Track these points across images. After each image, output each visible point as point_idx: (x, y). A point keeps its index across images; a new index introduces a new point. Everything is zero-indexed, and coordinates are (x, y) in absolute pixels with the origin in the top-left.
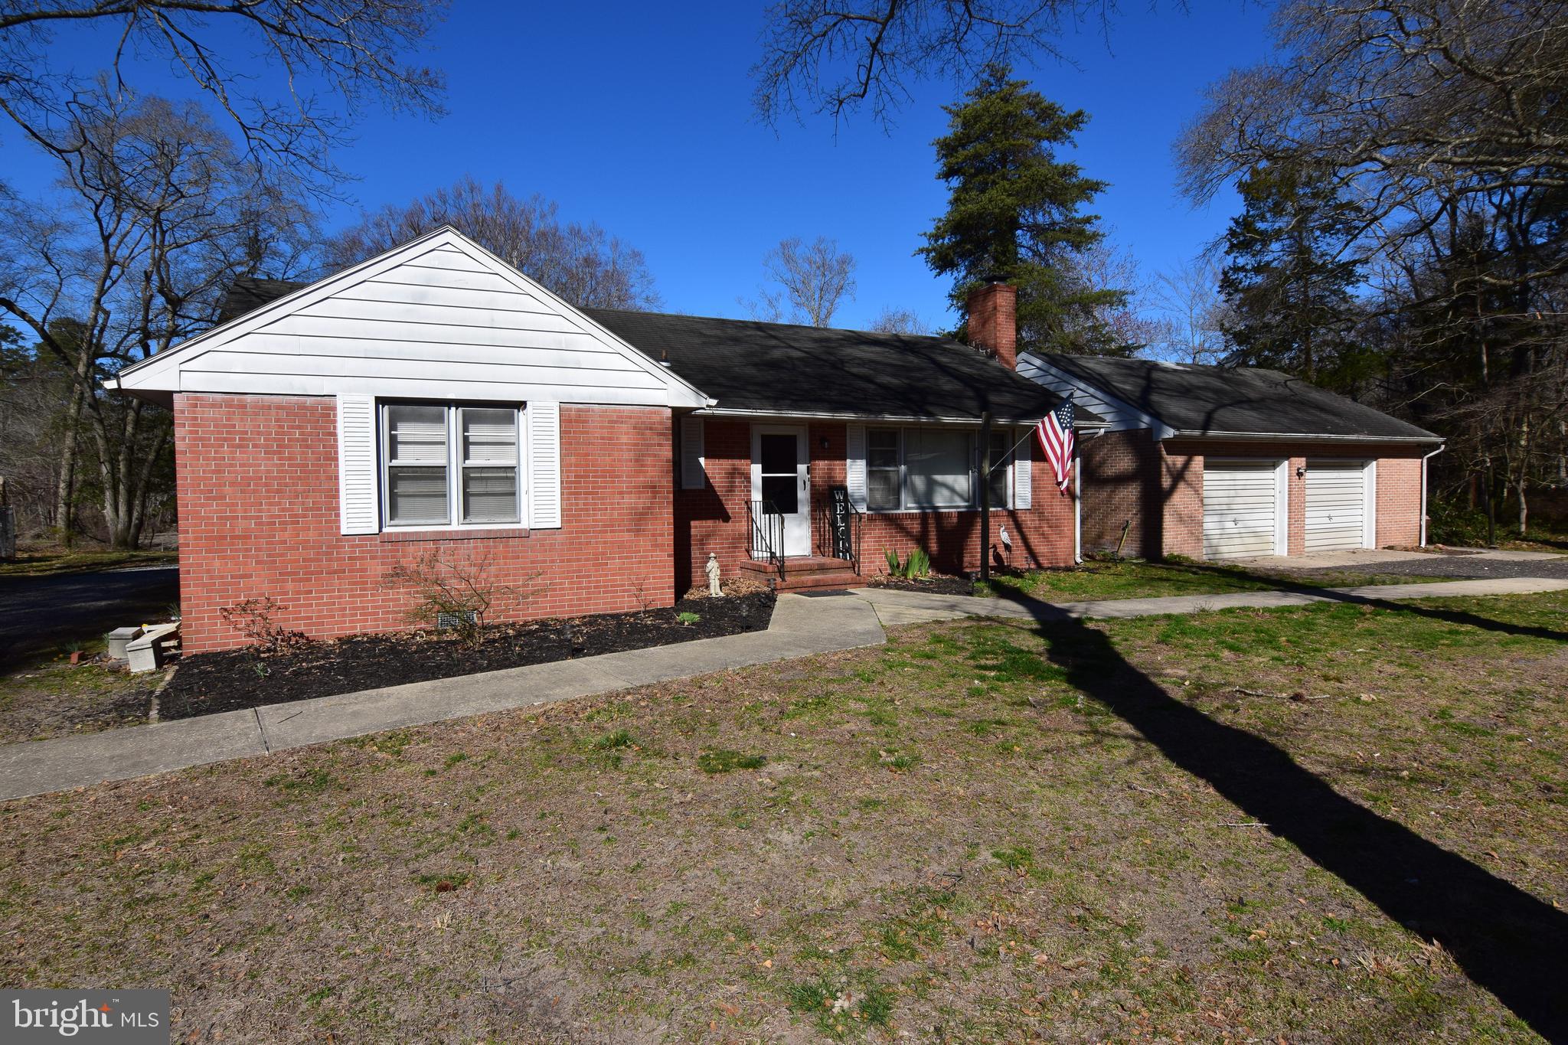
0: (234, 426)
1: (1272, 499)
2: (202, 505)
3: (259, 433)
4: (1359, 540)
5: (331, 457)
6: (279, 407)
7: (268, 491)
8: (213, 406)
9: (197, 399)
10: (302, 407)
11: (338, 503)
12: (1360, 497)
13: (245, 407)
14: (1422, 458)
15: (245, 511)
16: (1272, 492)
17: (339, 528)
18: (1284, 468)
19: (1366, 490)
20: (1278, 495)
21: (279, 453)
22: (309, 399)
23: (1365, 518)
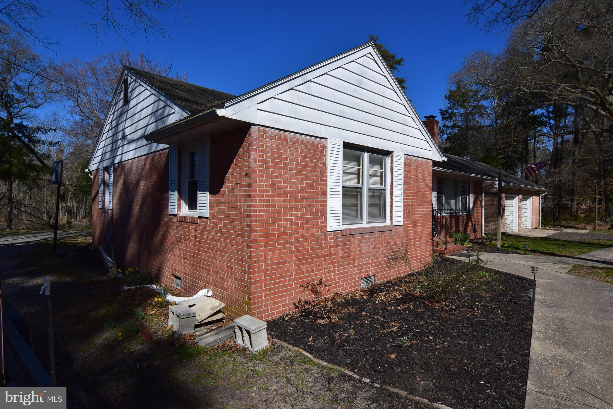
0: (281, 154)
1: (512, 210)
2: (264, 211)
3: (293, 160)
4: (526, 225)
5: (324, 179)
6: (303, 143)
7: (296, 201)
8: (272, 138)
9: (264, 131)
10: (313, 144)
11: (326, 210)
12: (526, 210)
13: (286, 140)
14: (539, 196)
15: (285, 216)
16: (512, 208)
17: (326, 226)
18: (517, 199)
19: (528, 207)
20: (514, 209)
21: (302, 175)
22: (316, 140)
23: (528, 218)
